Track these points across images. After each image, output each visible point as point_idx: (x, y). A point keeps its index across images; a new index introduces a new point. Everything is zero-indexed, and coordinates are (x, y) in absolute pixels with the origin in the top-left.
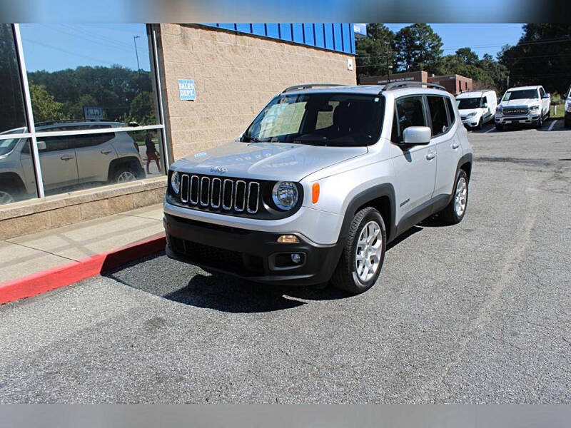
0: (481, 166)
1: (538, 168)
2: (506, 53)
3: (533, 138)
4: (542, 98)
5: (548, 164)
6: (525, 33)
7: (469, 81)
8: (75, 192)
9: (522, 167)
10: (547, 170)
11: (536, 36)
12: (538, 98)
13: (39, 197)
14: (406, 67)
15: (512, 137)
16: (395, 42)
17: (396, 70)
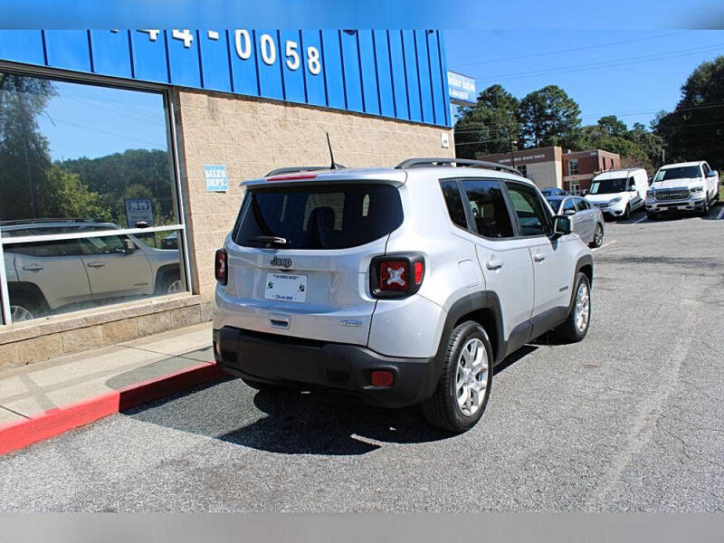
0: (623, 269)
1: (700, 271)
2: (661, 121)
3: (697, 230)
4: (706, 177)
5: (713, 265)
6: (684, 96)
7: (616, 157)
8: (55, 316)
9: (678, 270)
10: (712, 273)
11: (699, 99)
12: (701, 176)
13: (4, 324)
14: (536, 142)
15: (669, 229)
16: (520, 110)
17: (523, 146)
